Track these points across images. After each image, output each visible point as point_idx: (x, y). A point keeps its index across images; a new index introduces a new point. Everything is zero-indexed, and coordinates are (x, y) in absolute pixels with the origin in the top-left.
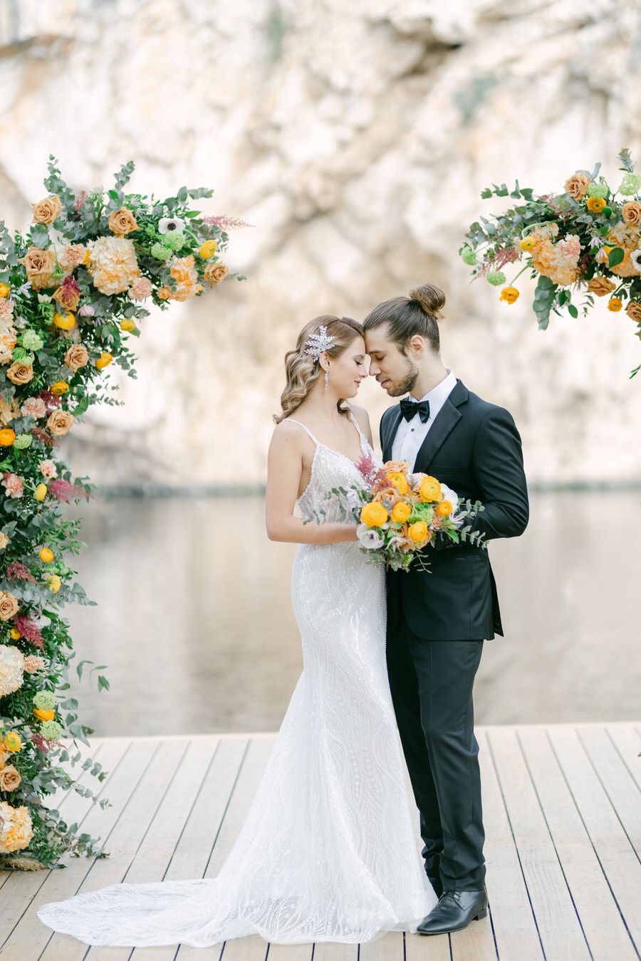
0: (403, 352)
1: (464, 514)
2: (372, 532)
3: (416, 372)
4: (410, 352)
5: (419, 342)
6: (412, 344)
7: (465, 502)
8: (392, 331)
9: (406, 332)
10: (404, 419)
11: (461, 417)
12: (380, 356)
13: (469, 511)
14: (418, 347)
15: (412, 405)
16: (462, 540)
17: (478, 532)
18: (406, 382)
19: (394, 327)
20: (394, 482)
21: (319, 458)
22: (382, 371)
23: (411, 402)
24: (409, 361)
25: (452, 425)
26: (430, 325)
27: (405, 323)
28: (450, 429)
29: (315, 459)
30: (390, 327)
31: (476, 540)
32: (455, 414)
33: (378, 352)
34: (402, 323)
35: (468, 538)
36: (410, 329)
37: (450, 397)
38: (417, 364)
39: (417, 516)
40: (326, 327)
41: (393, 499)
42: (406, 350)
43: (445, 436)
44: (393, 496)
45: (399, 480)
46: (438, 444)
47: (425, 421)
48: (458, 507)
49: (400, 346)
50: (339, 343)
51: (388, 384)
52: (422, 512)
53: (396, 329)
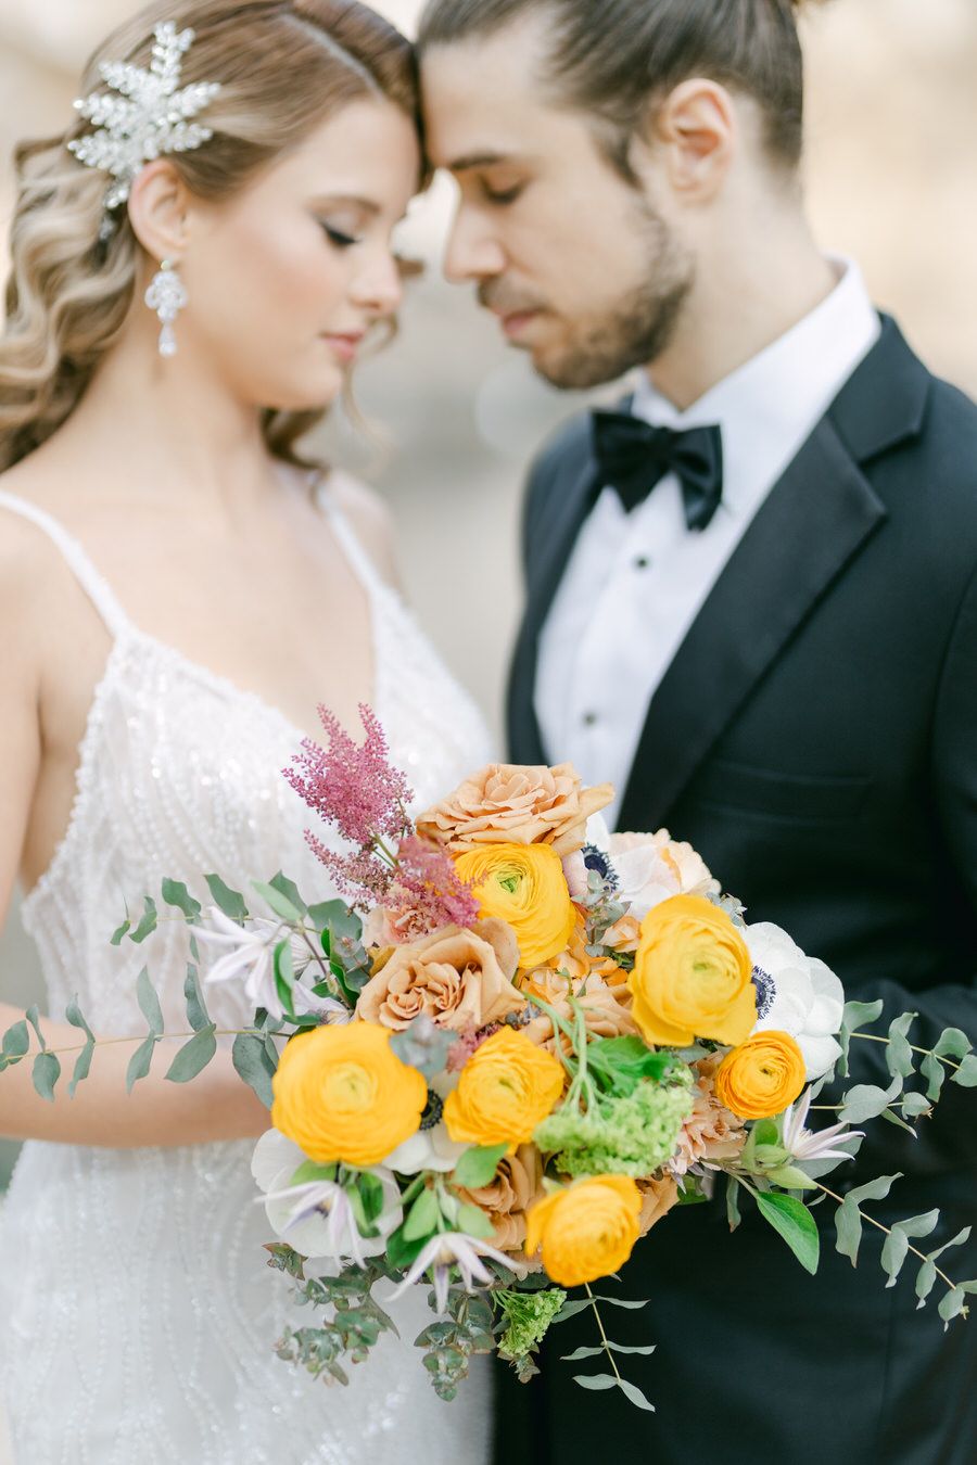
0: (621, 164)
1: (865, 1102)
2: (327, 1192)
3: (680, 270)
4: (661, 166)
5: (708, 117)
6: (671, 124)
7: (880, 1026)
8: (570, 53)
9: (642, 56)
10: (608, 501)
11: (882, 522)
12: (501, 183)
13: (897, 1087)
14: (701, 142)
15: (646, 436)
16: (841, 1248)
17: (930, 1221)
18: (628, 324)
19: (578, 34)
20: (492, 898)
21: (118, 708)
22: (510, 260)
23: (638, 424)
24: (650, 214)
25: (829, 559)
26: (765, 28)
27: (638, 13)
28: (818, 581)
29: (97, 715)
30: (563, 33)
31: (912, 1266)
32: (852, 503)
33: (489, 160)
34: (625, 13)
35: (873, 1244)
36: (664, 45)
37: (836, 413)
38: (692, 228)
39: (592, 1127)
40: (188, 36)
41: (472, 1002)
42: (638, 156)
43: (792, 615)
44: (472, 981)
45: (524, 885)
46: (757, 653)
47: (699, 522)
48: (835, 1051)
49: (612, 132)
50: (240, 124)
51: (535, 330)
52: (620, 1106)
53: (594, 44)
